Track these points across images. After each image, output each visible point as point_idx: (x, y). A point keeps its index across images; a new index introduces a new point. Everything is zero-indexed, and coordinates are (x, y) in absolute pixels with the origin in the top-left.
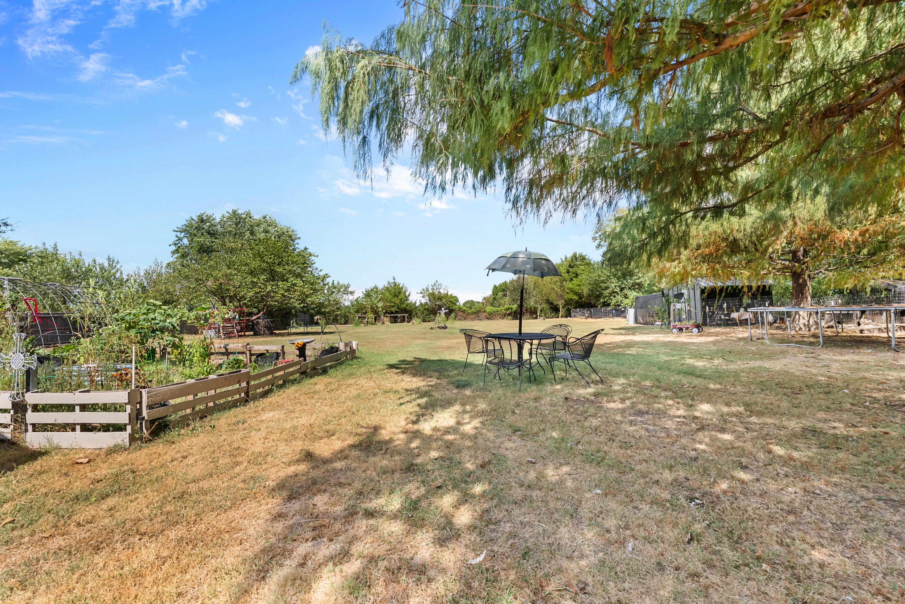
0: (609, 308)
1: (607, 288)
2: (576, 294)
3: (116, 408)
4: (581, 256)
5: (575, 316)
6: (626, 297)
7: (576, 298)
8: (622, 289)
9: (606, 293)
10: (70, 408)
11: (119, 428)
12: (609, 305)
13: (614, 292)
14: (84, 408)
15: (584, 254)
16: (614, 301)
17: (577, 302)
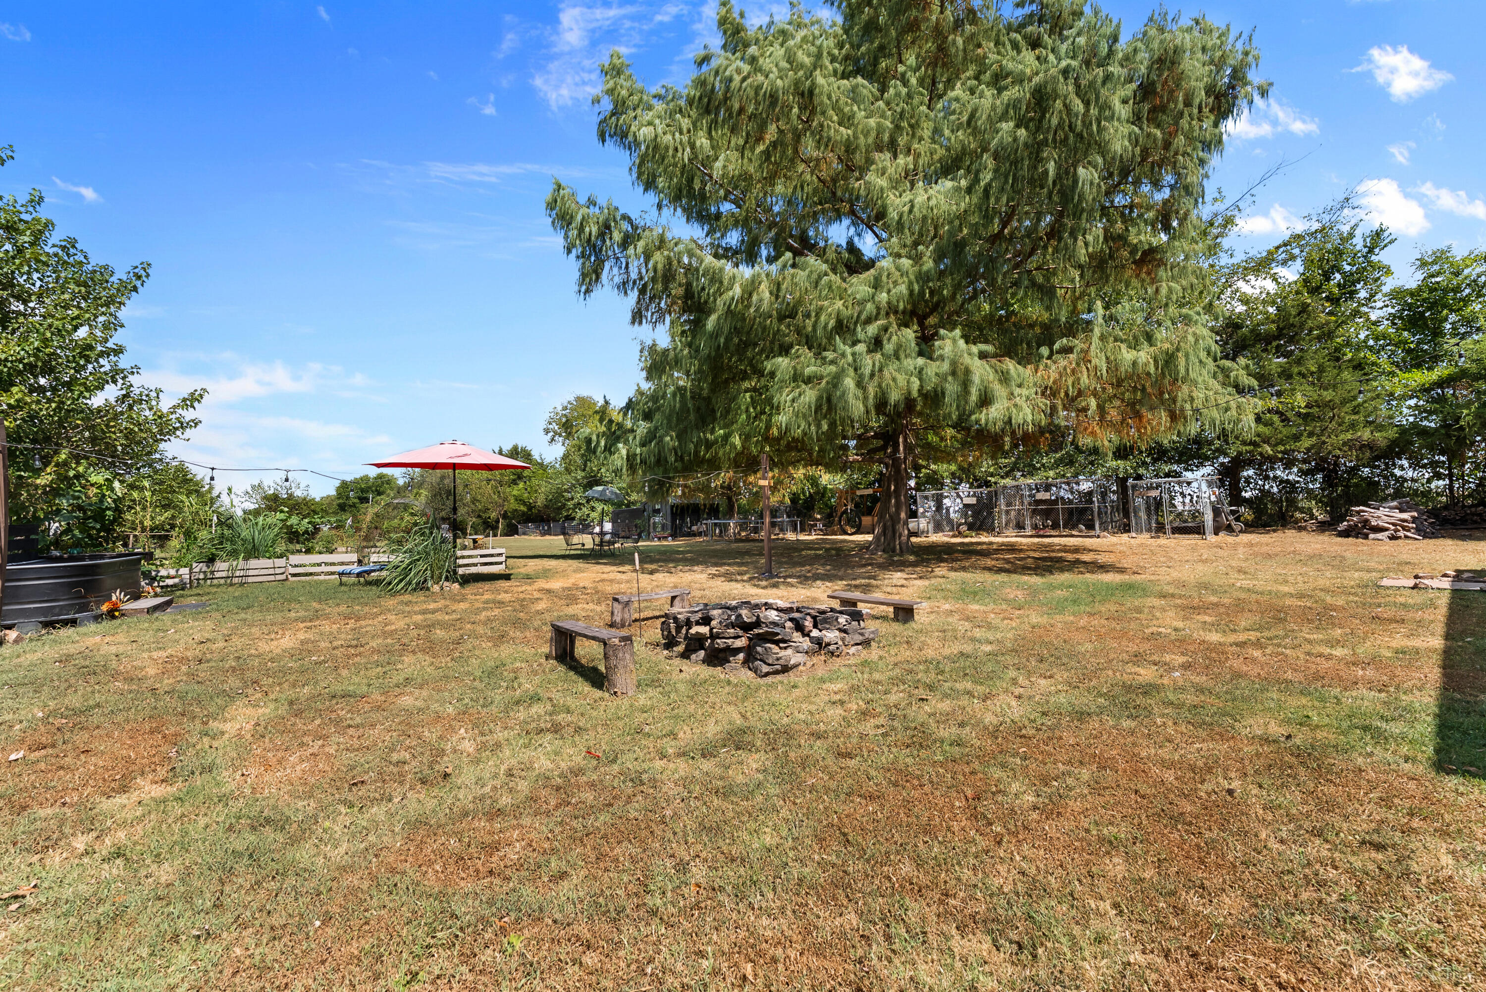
0: (575, 523)
1: (572, 499)
2: (524, 503)
3: (500, 555)
4: (524, 450)
5: (524, 534)
6: (593, 509)
7: (523, 508)
8: (588, 501)
9: (570, 504)
10: (476, 556)
11: (501, 563)
12: (573, 519)
13: (579, 504)
14: (482, 556)
15: (529, 448)
16: (579, 514)
17: (524, 513)
